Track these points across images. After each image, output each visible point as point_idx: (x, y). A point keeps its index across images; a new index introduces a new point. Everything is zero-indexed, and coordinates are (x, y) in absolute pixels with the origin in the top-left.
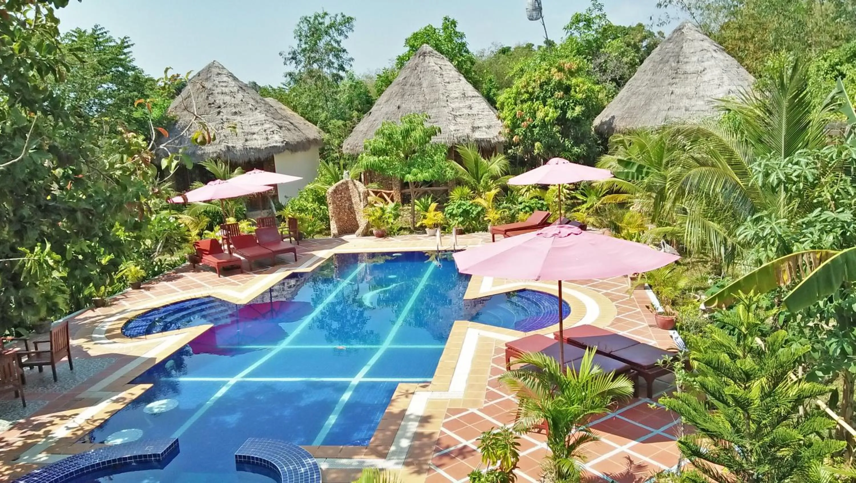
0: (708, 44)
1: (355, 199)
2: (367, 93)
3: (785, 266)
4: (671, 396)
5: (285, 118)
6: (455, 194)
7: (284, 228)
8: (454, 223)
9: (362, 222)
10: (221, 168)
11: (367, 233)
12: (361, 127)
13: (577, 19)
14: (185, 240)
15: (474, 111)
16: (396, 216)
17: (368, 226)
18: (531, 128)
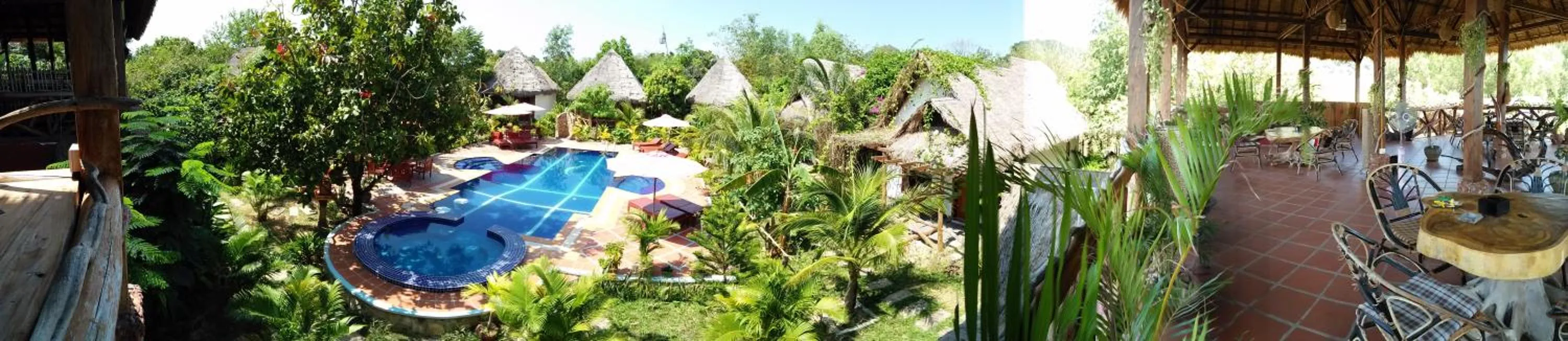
0: (734, 68)
1: (569, 122)
2: (581, 70)
3: (749, 176)
4: (692, 233)
5: (543, 78)
6: (618, 125)
7: (533, 131)
8: (615, 139)
9: (571, 133)
10: (510, 99)
11: (572, 139)
12: (577, 87)
13: (681, 46)
14: (488, 130)
15: (632, 85)
16: (588, 132)
17: (573, 135)
18: (657, 97)
